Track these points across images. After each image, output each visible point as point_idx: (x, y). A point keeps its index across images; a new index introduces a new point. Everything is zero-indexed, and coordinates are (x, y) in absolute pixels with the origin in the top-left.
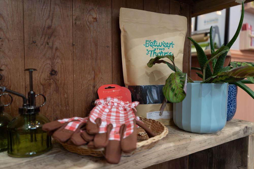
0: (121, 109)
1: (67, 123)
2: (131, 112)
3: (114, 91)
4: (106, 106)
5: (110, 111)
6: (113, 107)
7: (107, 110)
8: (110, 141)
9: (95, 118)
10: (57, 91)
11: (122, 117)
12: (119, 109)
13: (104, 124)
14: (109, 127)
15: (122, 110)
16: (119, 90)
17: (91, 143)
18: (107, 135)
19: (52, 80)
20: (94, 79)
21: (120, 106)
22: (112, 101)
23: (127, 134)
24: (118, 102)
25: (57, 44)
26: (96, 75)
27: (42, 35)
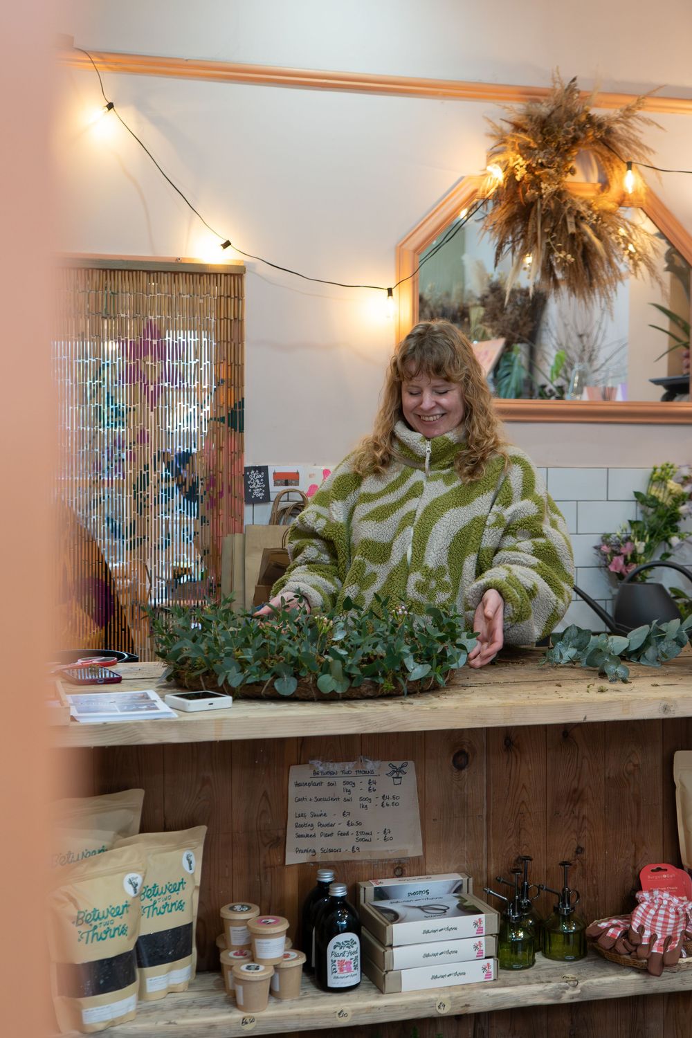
0: (672, 910)
1: (607, 929)
2: (684, 918)
3: (665, 876)
4: (651, 905)
5: (657, 914)
6: (662, 907)
7: (652, 912)
8: (653, 953)
9: (637, 926)
10: (584, 875)
11: (672, 924)
12: (668, 911)
13: (647, 934)
14: (653, 938)
15: (672, 914)
16: (674, 875)
17: (633, 954)
18: (650, 946)
19: (577, 861)
20: (635, 856)
21: (672, 905)
22: (660, 896)
23: (671, 948)
24: (670, 899)
25: (585, 811)
26: (637, 849)
27: (567, 801)
